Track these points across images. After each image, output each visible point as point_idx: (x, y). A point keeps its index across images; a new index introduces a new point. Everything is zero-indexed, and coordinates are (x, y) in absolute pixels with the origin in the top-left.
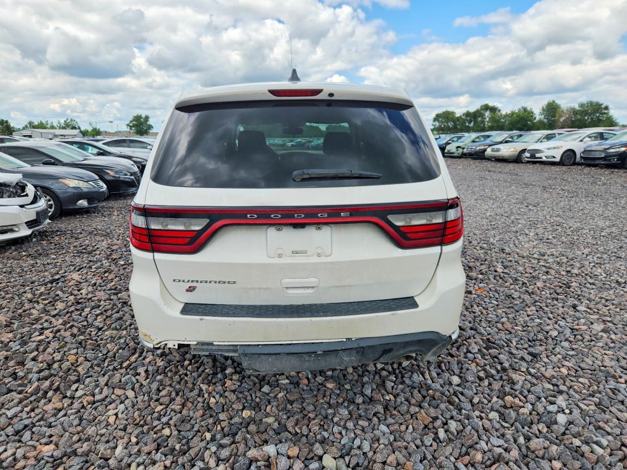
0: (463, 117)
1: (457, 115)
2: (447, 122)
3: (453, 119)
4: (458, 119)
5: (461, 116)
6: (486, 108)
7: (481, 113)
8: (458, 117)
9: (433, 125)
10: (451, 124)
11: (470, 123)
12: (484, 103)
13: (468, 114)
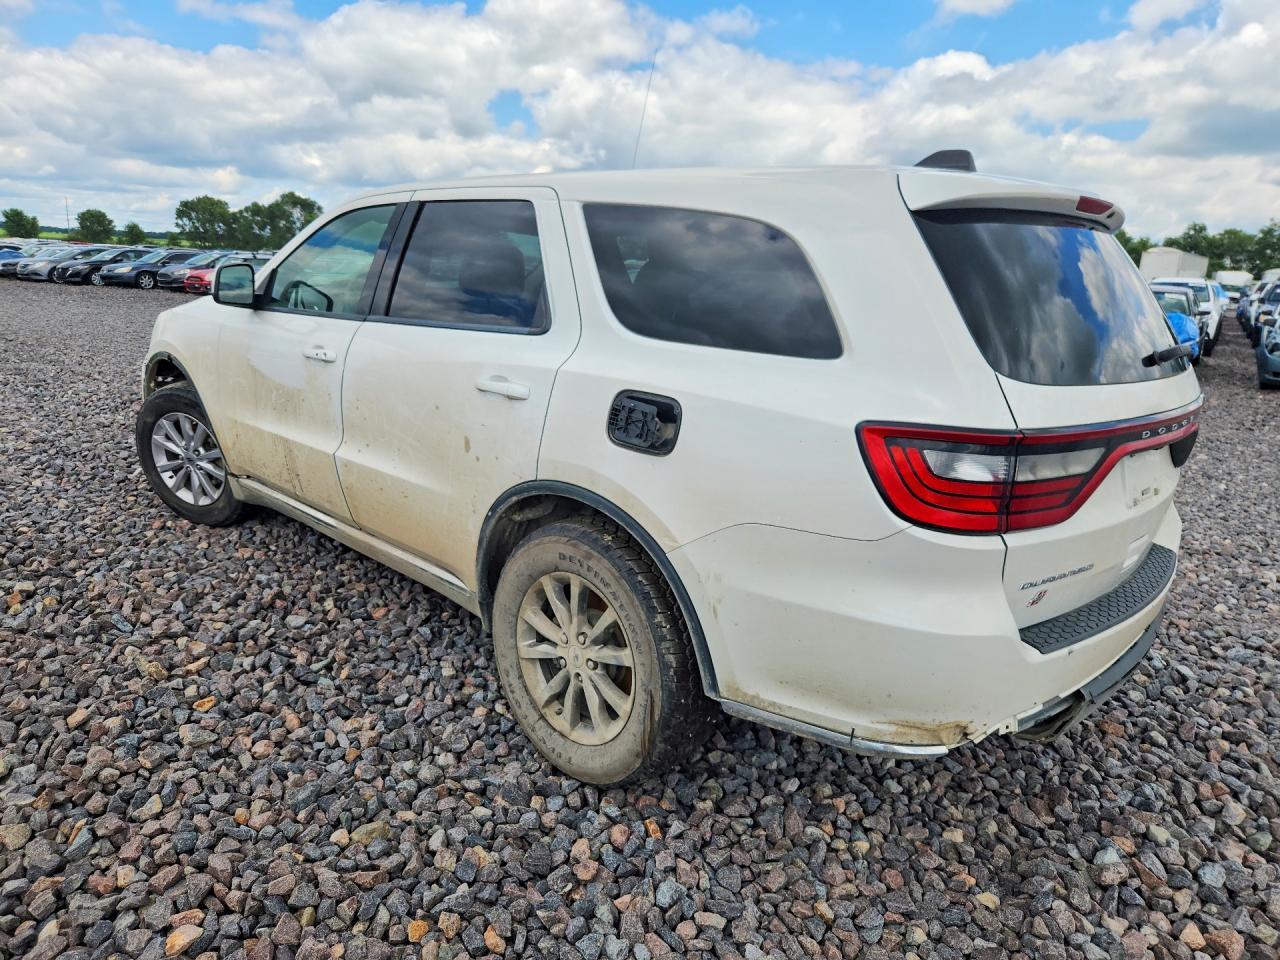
0: (245, 214)
1: (233, 209)
2: (212, 223)
3: (222, 215)
4: (235, 217)
5: (241, 212)
6: (292, 200)
7: (285, 211)
8: (234, 214)
9: (177, 225)
10: (220, 228)
11: (262, 228)
12: (287, 191)
13: (256, 209)
